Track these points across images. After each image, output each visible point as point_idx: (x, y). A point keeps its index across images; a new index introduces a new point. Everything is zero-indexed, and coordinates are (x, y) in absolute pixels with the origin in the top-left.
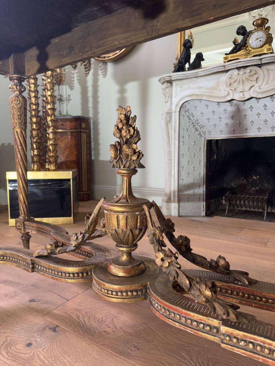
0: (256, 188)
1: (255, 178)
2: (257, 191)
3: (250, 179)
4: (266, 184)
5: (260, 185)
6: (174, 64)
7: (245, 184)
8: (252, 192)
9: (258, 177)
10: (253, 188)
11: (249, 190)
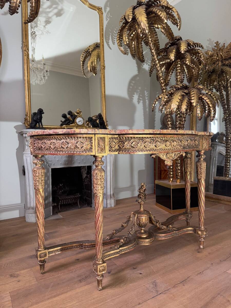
0: (62, 191)
1: (61, 185)
2: (62, 192)
3: (59, 186)
4: (67, 188)
5: (64, 189)
6: (25, 118)
7: (56, 189)
8: (60, 194)
9: (62, 184)
10: (60, 191)
11: (59, 193)
